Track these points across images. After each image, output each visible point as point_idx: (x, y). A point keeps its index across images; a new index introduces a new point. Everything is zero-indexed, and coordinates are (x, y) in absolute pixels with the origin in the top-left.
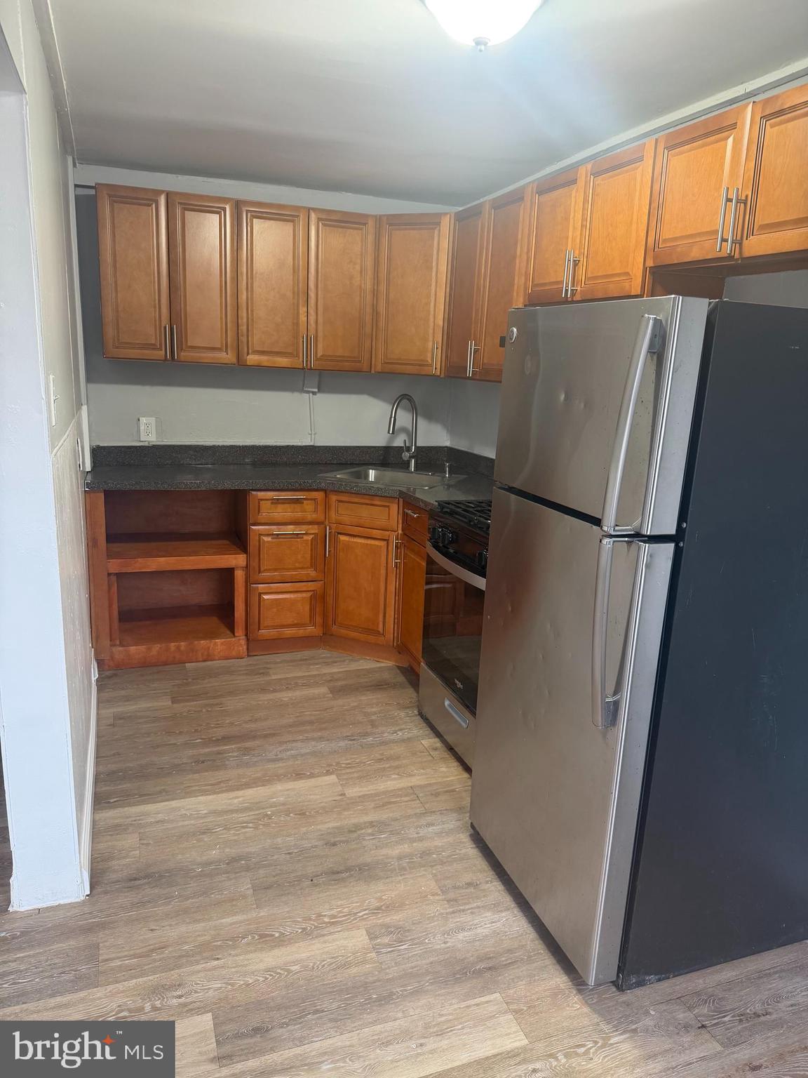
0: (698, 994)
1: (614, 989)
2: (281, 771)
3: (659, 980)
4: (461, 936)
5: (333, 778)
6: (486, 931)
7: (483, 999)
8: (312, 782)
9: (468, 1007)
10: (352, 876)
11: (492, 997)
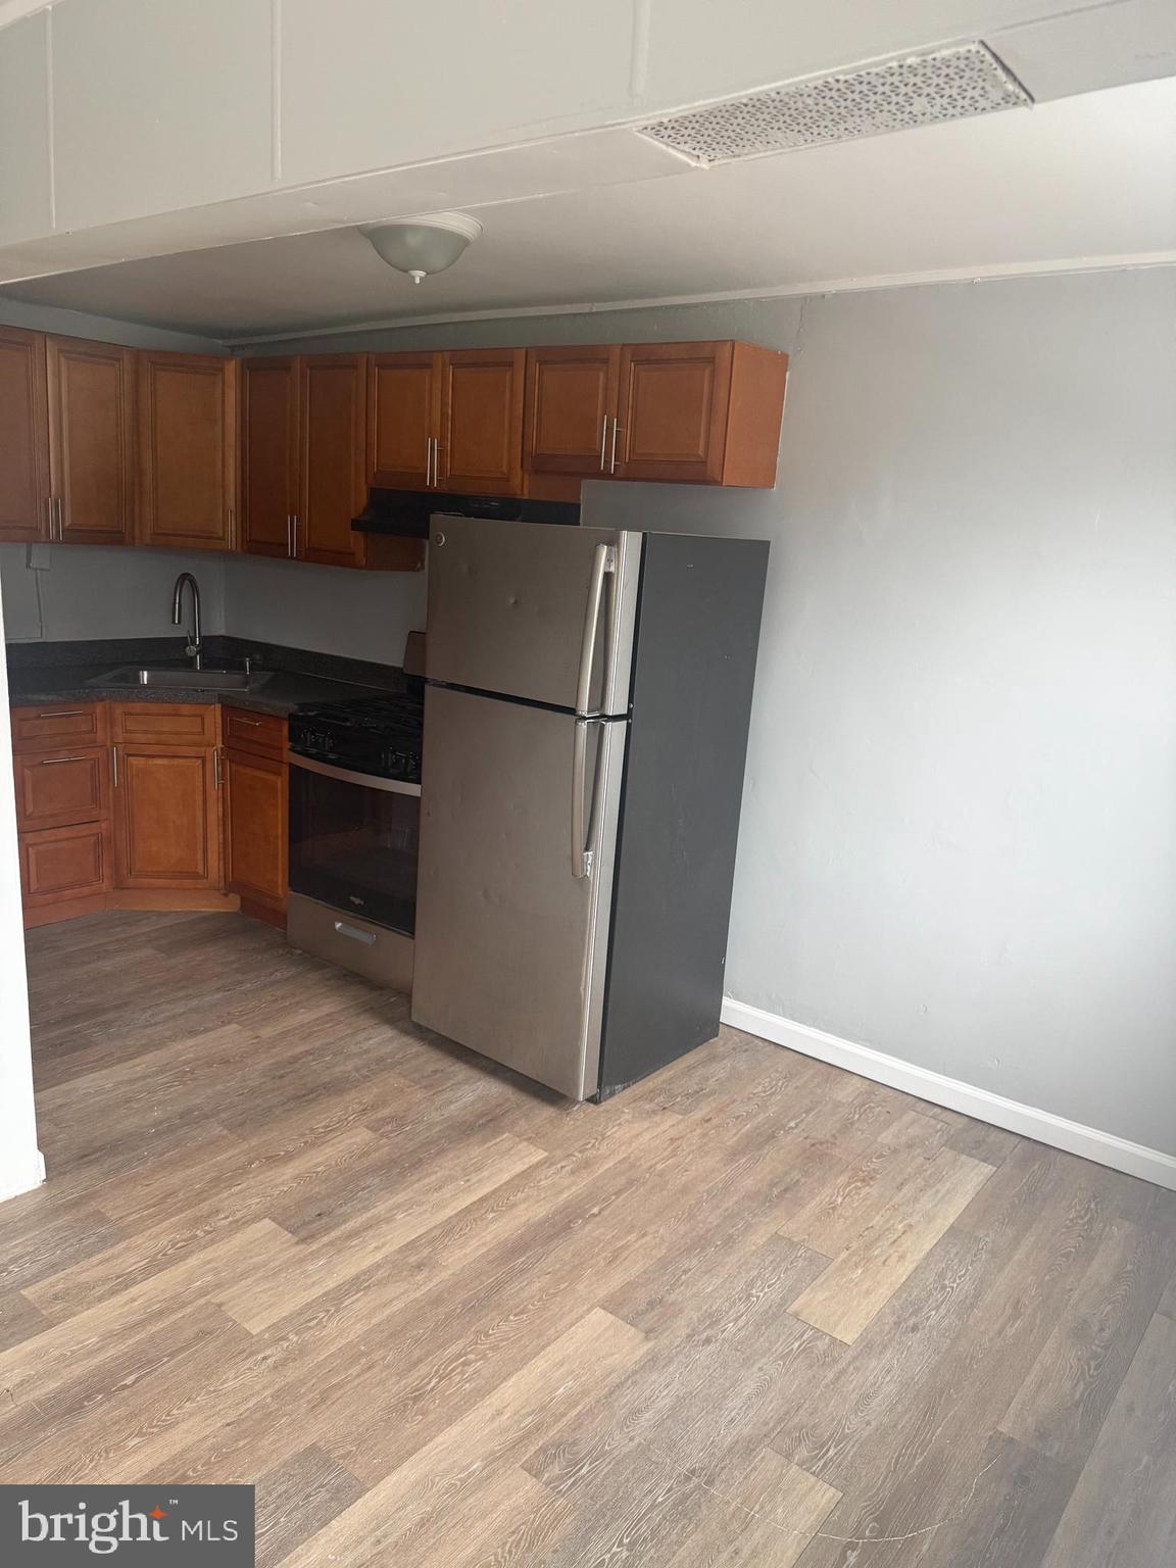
0: (652, 1091)
1: (592, 1105)
2: (167, 1034)
3: (624, 1088)
4: (452, 1107)
5: (234, 1026)
6: (472, 1099)
7: (498, 1140)
8: (211, 1035)
9: (488, 1148)
10: (320, 1094)
11: (505, 1136)
